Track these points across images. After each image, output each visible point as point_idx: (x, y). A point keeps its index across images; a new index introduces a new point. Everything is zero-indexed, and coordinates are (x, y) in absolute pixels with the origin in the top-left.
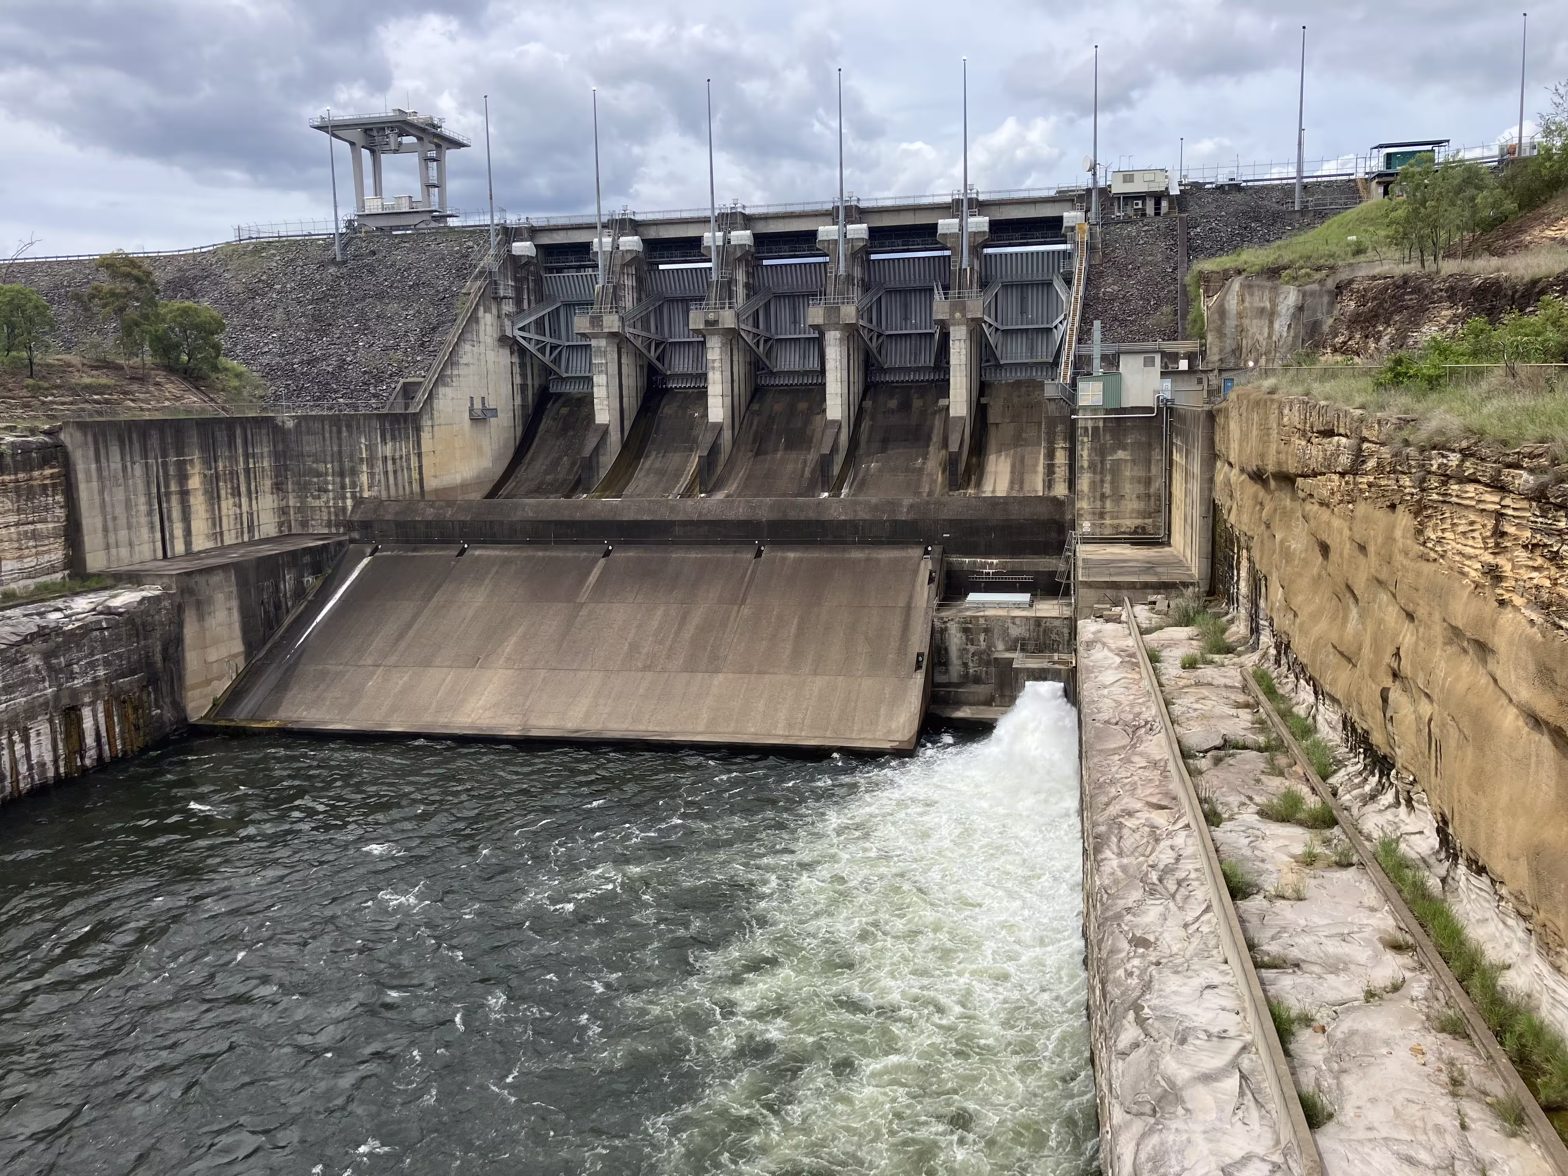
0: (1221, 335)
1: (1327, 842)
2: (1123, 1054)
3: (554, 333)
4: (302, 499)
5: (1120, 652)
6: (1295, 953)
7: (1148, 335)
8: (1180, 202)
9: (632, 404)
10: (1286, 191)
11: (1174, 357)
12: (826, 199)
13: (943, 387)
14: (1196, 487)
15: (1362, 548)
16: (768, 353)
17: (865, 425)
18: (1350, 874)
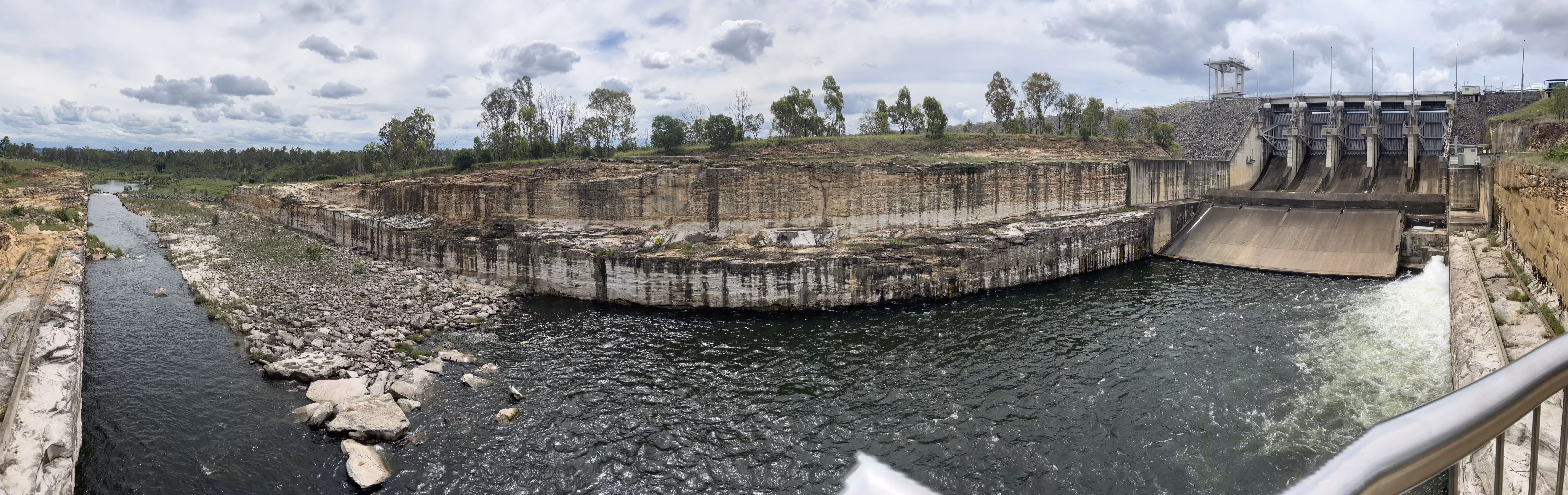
0: (1496, 142)
1: (1526, 306)
2: (1463, 377)
3: (1276, 135)
4: (1192, 187)
5: (1463, 246)
6: (1516, 342)
7: (1473, 141)
8: (1484, 97)
9: (1300, 160)
10: (1518, 94)
11: (1481, 149)
12: (1368, 91)
13: (1405, 157)
14: (1488, 192)
15: (1539, 211)
16: (1348, 144)
17: (1380, 169)
18: (1533, 315)
